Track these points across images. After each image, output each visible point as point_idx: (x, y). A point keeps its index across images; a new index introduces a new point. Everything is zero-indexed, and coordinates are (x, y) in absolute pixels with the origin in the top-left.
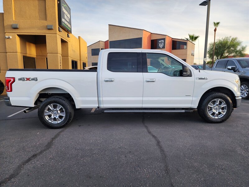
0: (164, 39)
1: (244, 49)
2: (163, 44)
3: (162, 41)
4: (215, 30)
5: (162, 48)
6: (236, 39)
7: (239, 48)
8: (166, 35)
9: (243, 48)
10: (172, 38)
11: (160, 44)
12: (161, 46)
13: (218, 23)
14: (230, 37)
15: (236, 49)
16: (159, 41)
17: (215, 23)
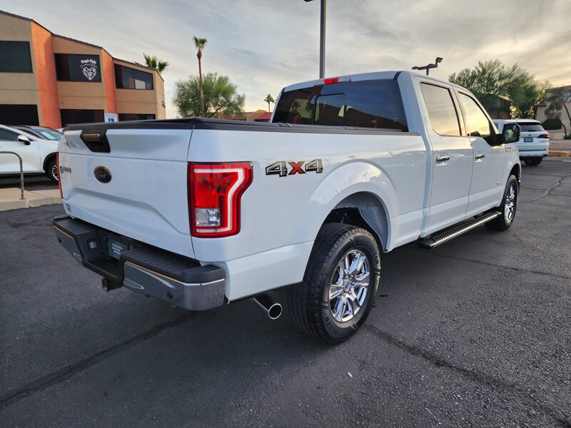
0: (97, 58)
1: (241, 100)
2: (94, 70)
3: (91, 61)
4: (199, 56)
5: (92, 81)
6: (226, 79)
7: (233, 98)
8: (101, 48)
9: (239, 100)
10: (113, 58)
11: (84, 70)
12: (90, 74)
13: (203, 42)
14: (216, 74)
15: (228, 101)
16: (83, 62)
17: (196, 40)
